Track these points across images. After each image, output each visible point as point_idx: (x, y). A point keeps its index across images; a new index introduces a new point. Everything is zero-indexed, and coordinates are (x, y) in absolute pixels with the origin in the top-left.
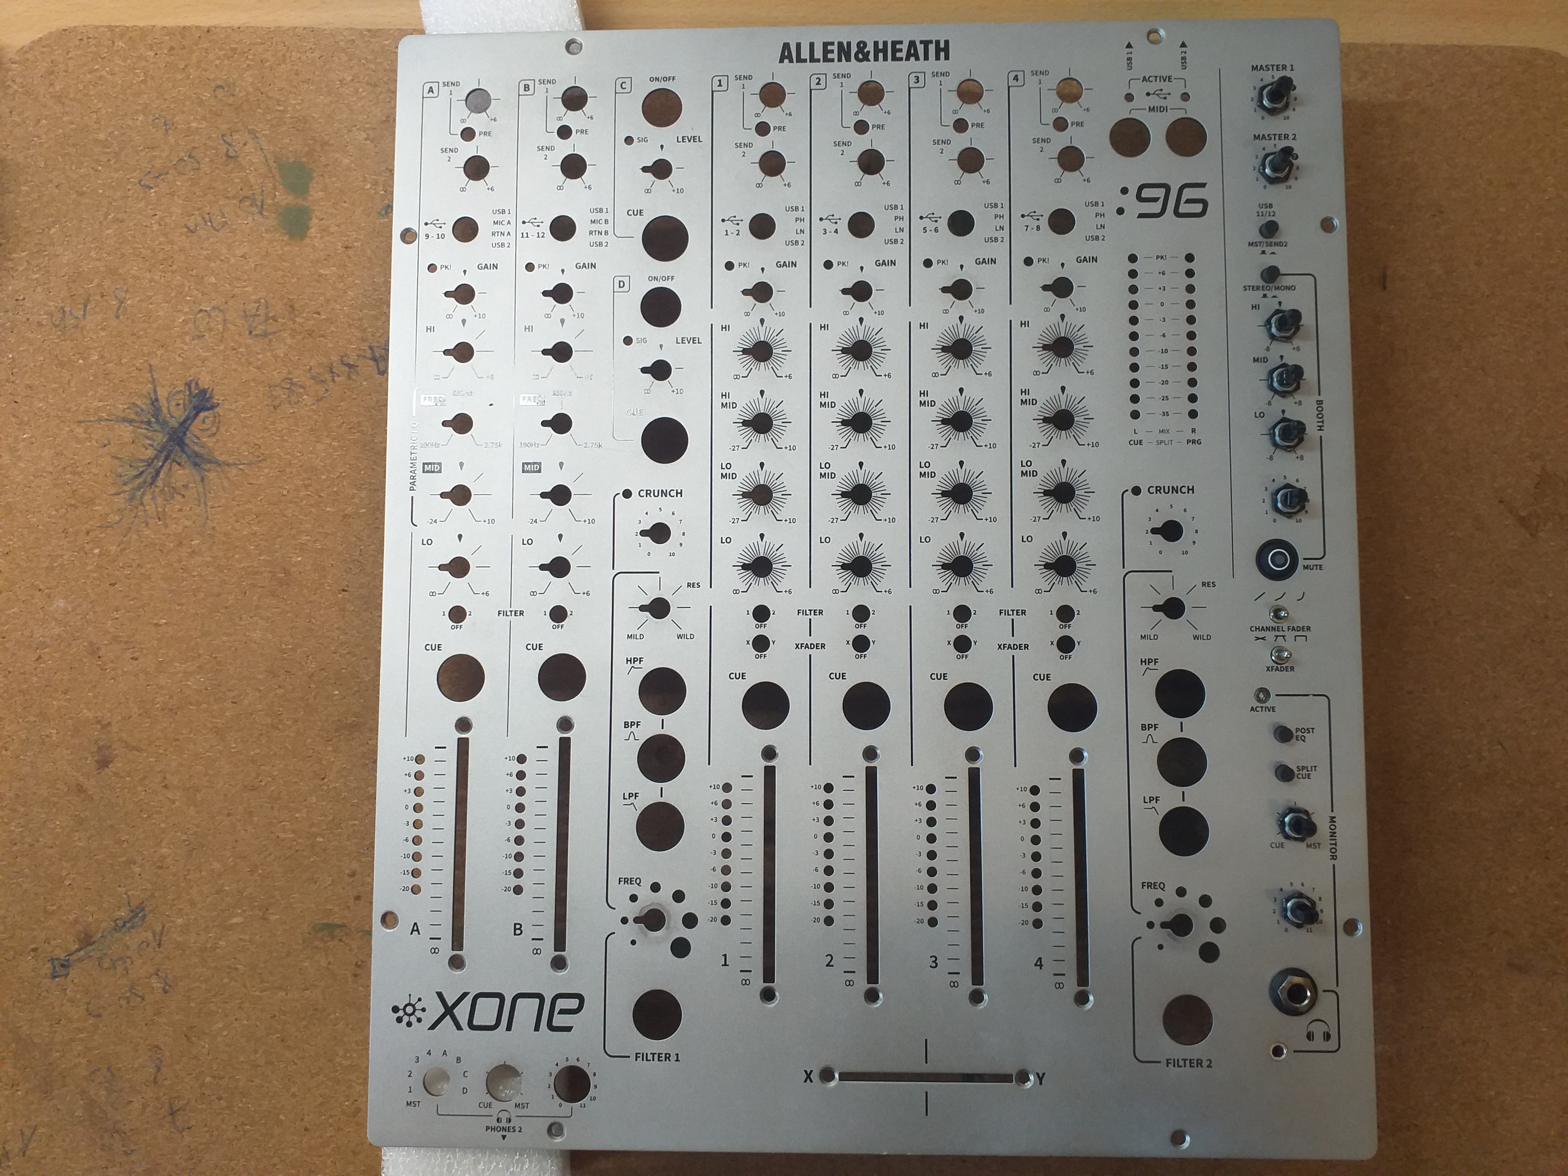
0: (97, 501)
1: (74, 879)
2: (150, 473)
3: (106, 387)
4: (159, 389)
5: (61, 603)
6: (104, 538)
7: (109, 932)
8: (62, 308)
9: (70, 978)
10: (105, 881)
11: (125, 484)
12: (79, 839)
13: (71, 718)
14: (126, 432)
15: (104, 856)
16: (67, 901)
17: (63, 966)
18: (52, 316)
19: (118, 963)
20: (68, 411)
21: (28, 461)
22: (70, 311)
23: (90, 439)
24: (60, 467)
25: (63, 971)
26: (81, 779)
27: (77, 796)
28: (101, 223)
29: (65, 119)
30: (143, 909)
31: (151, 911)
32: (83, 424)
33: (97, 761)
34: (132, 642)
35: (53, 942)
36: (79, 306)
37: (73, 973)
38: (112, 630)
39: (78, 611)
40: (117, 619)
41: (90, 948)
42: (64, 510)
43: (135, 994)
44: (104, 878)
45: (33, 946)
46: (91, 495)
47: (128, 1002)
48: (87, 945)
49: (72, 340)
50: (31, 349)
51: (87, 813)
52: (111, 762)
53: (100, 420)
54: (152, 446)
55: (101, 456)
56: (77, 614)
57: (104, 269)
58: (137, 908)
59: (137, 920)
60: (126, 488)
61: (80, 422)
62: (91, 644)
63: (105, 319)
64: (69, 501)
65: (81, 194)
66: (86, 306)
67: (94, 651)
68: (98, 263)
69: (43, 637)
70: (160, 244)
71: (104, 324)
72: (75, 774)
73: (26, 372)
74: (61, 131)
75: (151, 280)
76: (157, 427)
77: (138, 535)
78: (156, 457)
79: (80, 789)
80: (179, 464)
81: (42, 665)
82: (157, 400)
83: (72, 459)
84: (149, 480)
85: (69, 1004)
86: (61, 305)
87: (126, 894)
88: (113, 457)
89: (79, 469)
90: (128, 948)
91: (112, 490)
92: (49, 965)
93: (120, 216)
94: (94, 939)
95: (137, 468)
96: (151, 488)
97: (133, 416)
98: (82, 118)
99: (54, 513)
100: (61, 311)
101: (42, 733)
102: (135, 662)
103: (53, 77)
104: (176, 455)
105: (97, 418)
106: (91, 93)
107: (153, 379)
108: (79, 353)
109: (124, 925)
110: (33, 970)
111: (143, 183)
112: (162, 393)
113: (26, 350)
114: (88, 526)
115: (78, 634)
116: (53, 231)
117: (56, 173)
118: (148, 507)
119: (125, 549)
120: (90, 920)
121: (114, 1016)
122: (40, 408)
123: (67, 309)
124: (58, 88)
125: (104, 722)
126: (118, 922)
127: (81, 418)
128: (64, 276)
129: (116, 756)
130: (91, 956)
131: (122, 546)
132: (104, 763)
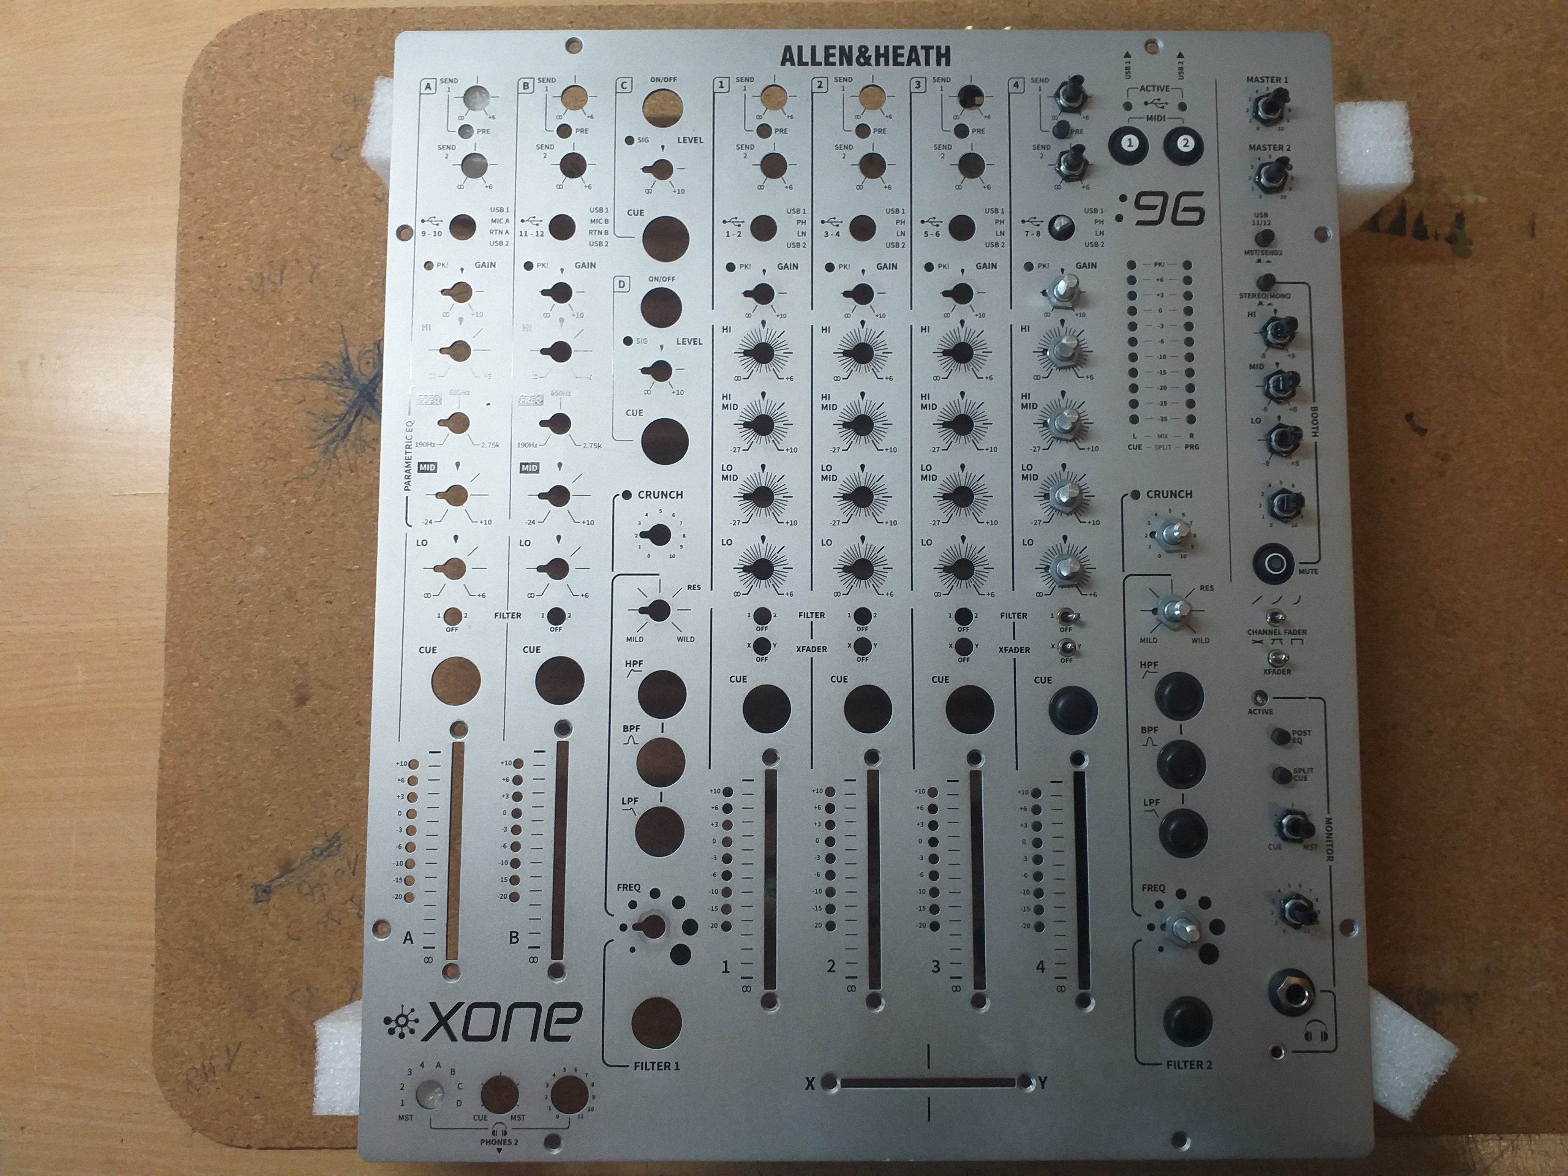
0: (294, 454)
1: (274, 810)
2: (343, 427)
3: (301, 348)
4: (349, 348)
5: (261, 550)
6: (301, 488)
7: (307, 860)
8: (261, 274)
9: (271, 903)
10: (303, 812)
11: (319, 438)
12: (279, 772)
13: (271, 659)
14: (320, 388)
15: (301, 788)
16: (269, 830)
17: (265, 891)
18: (252, 281)
19: (316, 889)
20: (267, 369)
21: (231, 418)
22: (268, 277)
23: (286, 396)
24: (260, 423)
25: (264, 897)
26: (281, 715)
27: (278, 732)
28: (296, 194)
29: (262, 97)
30: (338, 839)
31: (345, 841)
32: (280, 383)
33: (296, 699)
34: (326, 587)
35: (256, 869)
36: (276, 272)
37: (274, 898)
38: (307, 575)
39: (277, 558)
40: (313, 565)
41: (290, 875)
42: (262, 463)
43: (332, 919)
44: (302, 809)
45: (237, 873)
46: (287, 448)
47: (326, 926)
48: (287, 873)
49: (270, 304)
50: (232, 312)
51: (286, 748)
52: (308, 699)
53: (296, 377)
54: (344, 402)
55: (297, 412)
56: (276, 561)
57: (299, 237)
58: (333, 838)
59: (333, 848)
60: (321, 442)
61: (278, 380)
62: (289, 589)
63: (300, 284)
64: (268, 454)
65: (278, 167)
66: (282, 272)
67: (291, 595)
68: (293, 232)
69: (246, 582)
70: (351, 212)
71: (301, 288)
72: (275, 711)
73: (228, 334)
74: (258, 108)
75: (342, 247)
76: (348, 384)
77: (333, 486)
78: (348, 413)
79: (280, 725)
80: (370, 419)
81: (245, 609)
82: (348, 359)
83: (271, 415)
84: (342, 434)
85: (270, 928)
86: (261, 271)
87: (322, 824)
88: (308, 413)
89: (278, 424)
90: (325, 875)
91: (308, 444)
92: (252, 891)
93: (315, 187)
94: (294, 866)
95: (331, 422)
96: (343, 441)
97: (326, 374)
98: (278, 96)
99: (254, 466)
100: (260, 277)
101: (246, 673)
102: (329, 605)
103: (250, 58)
104: (367, 411)
105: (293, 376)
106: (286, 72)
107: (345, 340)
108: (276, 316)
109: (321, 854)
110: (238, 895)
111: (334, 155)
112: (353, 352)
113: (228, 313)
114: (285, 478)
115: (277, 579)
116: (252, 202)
117: (254, 148)
118: (340, 460)
119: (320, 499)
120: (290, 848)
121: (313, 940)
122: (241, 368)
123: (265, 275)
124: (255, 68)
125: (301, 662)
126: (315, 851)
127: (278, 377)
128: (262, 244)
129: (313, 694)
130: (290, 883)
131: (317, 496)
132: (302, 700)
